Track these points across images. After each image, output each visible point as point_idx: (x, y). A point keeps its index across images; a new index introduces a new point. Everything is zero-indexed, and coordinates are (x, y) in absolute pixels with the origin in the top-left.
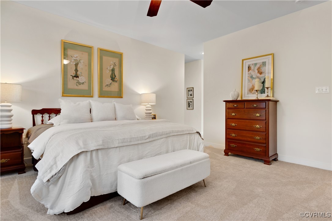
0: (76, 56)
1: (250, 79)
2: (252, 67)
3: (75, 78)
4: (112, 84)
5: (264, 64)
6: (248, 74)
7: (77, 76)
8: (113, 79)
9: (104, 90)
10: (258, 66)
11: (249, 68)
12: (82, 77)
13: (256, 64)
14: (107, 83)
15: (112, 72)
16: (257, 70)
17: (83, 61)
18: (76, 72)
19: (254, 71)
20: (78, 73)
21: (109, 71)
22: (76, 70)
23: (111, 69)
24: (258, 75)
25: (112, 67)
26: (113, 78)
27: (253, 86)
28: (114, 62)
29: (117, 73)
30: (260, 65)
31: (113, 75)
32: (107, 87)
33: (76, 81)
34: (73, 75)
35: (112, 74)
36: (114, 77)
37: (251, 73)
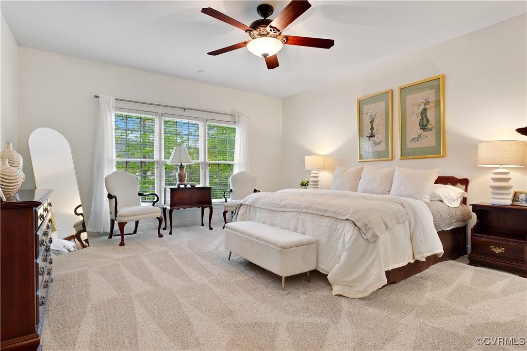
0: (371, 111)
3: (371, 138)
4: (422, 136)
7: (372, 136)
8: (424, 127)
9: (408, 147)
12: (378, 135)
14: (414, 136)
15: (422, 116)
17: (379, 114)
18: (372, 131)
20: (374, 131)
21: (416, 116)
22: (372, 128)
23: (420, 111)
25: (422, 107)
26: (423, 125)
28: (425, 98)
29: (431, 114)
31: (425, 119)
32: (414, 141)
33: (373, 142)
34: (369, 135)
35: (422, 119)
36: (425, 123)
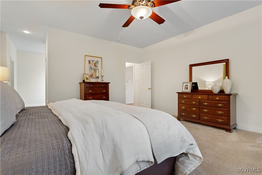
1: (90, 69)
2: (91, 62)
5: (97, 62)
6: (89, 66)
10: (94, 62)
11: (89, 62)
13: (93, 61)
16: (94, 64)
19: (92, 64)
24: (95, 67)
27: (92, 73)
30: (96, 62)
37: (90, 65)
